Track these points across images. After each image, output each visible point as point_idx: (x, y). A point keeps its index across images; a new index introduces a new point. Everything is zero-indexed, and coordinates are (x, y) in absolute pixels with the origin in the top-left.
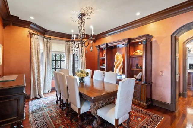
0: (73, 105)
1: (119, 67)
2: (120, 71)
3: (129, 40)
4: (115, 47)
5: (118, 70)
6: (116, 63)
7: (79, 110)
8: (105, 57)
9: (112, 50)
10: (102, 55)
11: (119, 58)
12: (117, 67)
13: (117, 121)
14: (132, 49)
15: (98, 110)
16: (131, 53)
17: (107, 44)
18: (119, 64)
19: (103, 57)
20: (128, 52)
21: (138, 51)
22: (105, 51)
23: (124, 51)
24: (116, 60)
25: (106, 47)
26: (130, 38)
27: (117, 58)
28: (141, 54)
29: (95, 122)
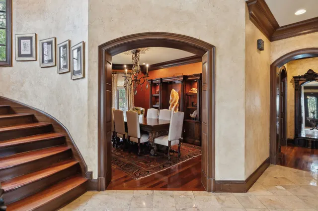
0: (134, 138)
1: (175, 106)
2: (175, 110)
3: (185, 77)
4: (171, 83)
5: (173, 109)
6: (172, 101)
7: (139, 139)
8: (158, 94)
9: (166, 86)
10: (156, 91)
11: (175, 95)
12: (173, 105)
13: (170, 142)
14: (188, 87)
15: (155, 139)
16: (187, 91)
17: (161, 79)
18: (175, 102)
19: (156, 93)
20: (183, 89)
21: (194, 89)
22: (158, 87)
23: (179, 88)
24: (171, 98)
25: (160, 82)
26: (185, 75)
27: (173, 95)
28: (196, 92)
29: (152, 150)
